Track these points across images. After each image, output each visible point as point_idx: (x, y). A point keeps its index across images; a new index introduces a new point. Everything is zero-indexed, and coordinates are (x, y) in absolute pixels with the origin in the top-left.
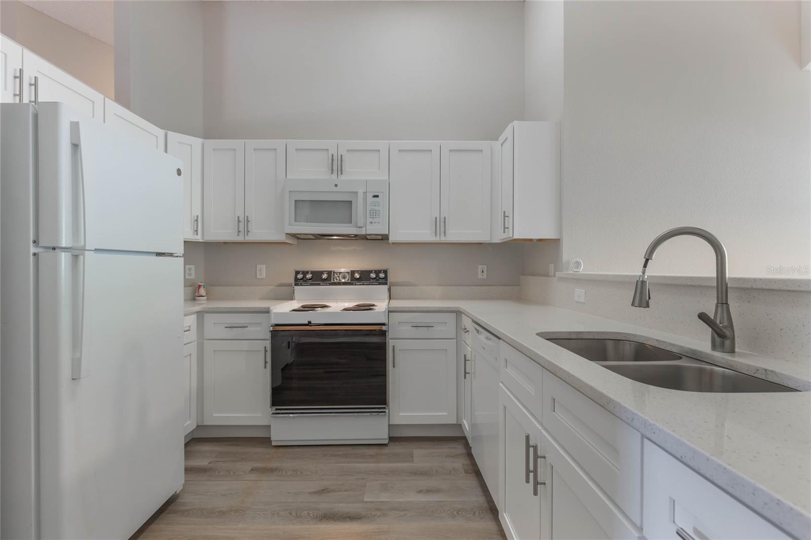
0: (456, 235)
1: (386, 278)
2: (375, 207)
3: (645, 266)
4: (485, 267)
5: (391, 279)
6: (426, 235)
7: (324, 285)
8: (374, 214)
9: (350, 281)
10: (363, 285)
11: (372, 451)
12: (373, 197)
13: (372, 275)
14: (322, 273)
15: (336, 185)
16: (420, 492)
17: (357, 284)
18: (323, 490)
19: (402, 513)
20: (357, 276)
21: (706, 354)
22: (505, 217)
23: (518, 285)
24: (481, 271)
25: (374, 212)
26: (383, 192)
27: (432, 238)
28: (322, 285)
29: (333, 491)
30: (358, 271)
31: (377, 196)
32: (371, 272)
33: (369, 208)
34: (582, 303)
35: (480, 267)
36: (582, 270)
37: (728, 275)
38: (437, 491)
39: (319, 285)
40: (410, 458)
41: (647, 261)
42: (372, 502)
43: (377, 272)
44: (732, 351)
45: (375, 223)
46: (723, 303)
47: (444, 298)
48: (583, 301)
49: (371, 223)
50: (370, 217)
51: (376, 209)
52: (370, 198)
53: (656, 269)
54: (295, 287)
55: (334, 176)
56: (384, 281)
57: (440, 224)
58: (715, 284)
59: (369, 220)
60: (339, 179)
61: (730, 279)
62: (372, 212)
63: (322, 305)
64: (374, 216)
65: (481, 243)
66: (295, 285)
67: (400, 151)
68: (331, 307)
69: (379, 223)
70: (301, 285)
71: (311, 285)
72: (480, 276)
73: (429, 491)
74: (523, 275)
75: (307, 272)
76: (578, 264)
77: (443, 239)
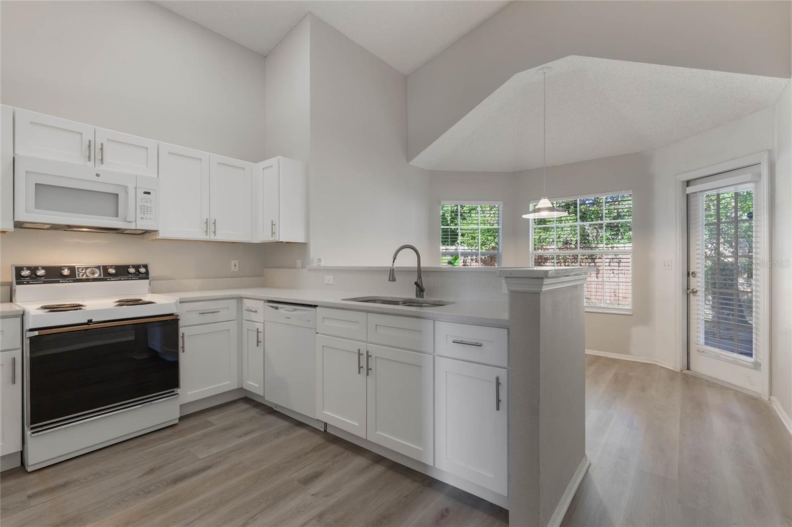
0: (223, 235)
1: (147, 273)
2: (146, 204)
3: (394, 262)
4: (237, 261)
5: (152, 274)
6: (197, 233)
7: (66, 282)
8: (146, 210)
9: (102, 277)
10: (120, 280)
11: (169, 432)
12: (144, 193)
13: (131, 270)
14: (60, 268)
15: (98, 175)
16: (240, 436)
17: (112, 279)
18: (151, 470)
19: (240, 451)
20: (112, 271)
21: (415, 299)
22: (272, 224)
23: (263, 276)
24: (234, 265)
25: (145, 208)
26: (155, 190)
27: (202, 236)
28: (62, 282)
29: (161, 467)
30: (111, 267)
31: (149, 193)
32: (128, 267)
33: (139, 203)
34: (332, 284)
35: (233, 262)
36: (323, 264)
37: (421, 266)
38: (252, 431)
39: (58, 282)
40: (210, 424)
41: (394, 259)
42: (208, 456)
43: (137, 267)
44: (423, 297)
45: (146, 219)
46: (419, 277)
47: (201, 289)
48: (332, 283)
49: (142, 218)
50: (141, 213)
51: (148, 206)
52: (141, 195)
53: (398, 264)
54: (17, 286)
55: (91, 164)
56: (146, 276)
57: (210, 224)
58: (417, 270)
59: (139, 215)
60: (96, 168)
61: (423, 267)
62: (143, 208)
63: (73, 304)
64: (145, 212)
65: (234, 243)
66: (17, 284)
67: (170, 153)
68: (86, 306)
69: (150, 219)
70: (28, 283)
71: (45, 282)
72: (233, 269)
73: (246, 434)
74: (266, 268)
75: (37, 268)
76: (320, 260)
77: (212, 238)
